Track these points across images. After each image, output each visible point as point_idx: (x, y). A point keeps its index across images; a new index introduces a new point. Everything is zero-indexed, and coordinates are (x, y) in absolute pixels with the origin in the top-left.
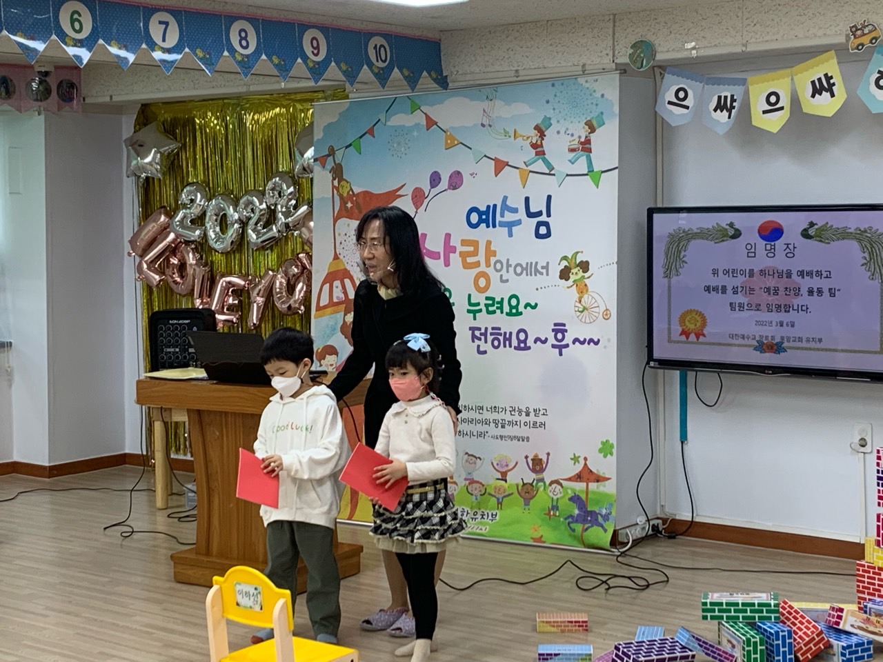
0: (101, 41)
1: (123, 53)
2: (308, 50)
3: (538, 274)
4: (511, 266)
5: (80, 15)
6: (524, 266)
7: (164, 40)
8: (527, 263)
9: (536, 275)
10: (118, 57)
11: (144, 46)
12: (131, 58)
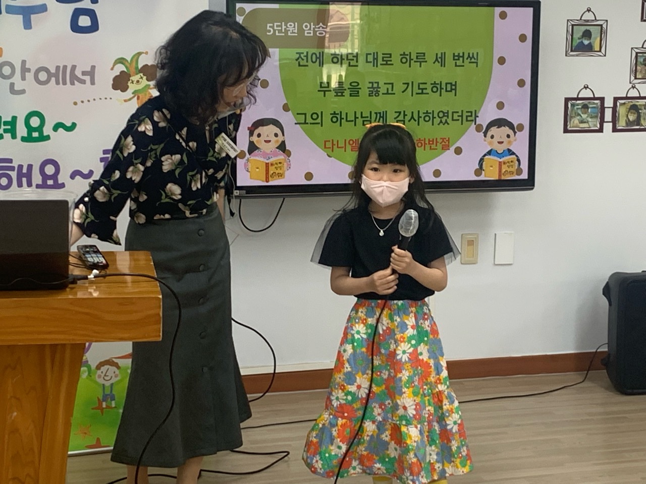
3: (76, 82)
4: (29, 70)
6: (53, 71)
8: (58, 68)
9: (72, 83)
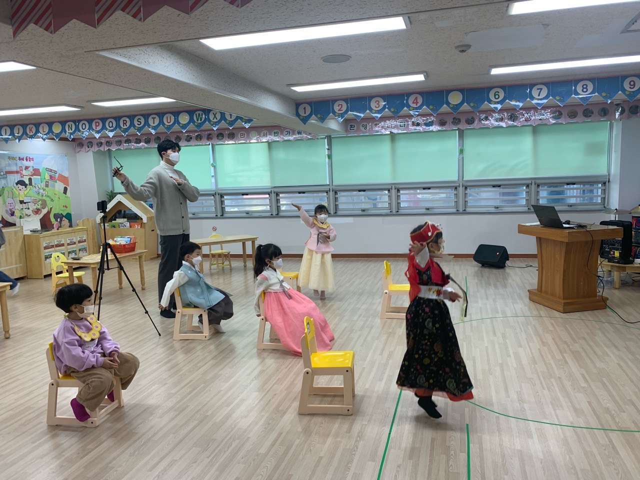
0: (507, 101)
1: (518, 103)
2: (626, 86)
5: (499, 93)
7: (539, 95)
10: (515, 105)
11: (528, 99)
12: (521, 105)
